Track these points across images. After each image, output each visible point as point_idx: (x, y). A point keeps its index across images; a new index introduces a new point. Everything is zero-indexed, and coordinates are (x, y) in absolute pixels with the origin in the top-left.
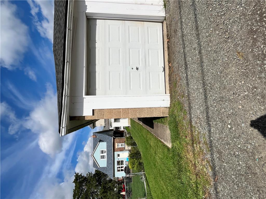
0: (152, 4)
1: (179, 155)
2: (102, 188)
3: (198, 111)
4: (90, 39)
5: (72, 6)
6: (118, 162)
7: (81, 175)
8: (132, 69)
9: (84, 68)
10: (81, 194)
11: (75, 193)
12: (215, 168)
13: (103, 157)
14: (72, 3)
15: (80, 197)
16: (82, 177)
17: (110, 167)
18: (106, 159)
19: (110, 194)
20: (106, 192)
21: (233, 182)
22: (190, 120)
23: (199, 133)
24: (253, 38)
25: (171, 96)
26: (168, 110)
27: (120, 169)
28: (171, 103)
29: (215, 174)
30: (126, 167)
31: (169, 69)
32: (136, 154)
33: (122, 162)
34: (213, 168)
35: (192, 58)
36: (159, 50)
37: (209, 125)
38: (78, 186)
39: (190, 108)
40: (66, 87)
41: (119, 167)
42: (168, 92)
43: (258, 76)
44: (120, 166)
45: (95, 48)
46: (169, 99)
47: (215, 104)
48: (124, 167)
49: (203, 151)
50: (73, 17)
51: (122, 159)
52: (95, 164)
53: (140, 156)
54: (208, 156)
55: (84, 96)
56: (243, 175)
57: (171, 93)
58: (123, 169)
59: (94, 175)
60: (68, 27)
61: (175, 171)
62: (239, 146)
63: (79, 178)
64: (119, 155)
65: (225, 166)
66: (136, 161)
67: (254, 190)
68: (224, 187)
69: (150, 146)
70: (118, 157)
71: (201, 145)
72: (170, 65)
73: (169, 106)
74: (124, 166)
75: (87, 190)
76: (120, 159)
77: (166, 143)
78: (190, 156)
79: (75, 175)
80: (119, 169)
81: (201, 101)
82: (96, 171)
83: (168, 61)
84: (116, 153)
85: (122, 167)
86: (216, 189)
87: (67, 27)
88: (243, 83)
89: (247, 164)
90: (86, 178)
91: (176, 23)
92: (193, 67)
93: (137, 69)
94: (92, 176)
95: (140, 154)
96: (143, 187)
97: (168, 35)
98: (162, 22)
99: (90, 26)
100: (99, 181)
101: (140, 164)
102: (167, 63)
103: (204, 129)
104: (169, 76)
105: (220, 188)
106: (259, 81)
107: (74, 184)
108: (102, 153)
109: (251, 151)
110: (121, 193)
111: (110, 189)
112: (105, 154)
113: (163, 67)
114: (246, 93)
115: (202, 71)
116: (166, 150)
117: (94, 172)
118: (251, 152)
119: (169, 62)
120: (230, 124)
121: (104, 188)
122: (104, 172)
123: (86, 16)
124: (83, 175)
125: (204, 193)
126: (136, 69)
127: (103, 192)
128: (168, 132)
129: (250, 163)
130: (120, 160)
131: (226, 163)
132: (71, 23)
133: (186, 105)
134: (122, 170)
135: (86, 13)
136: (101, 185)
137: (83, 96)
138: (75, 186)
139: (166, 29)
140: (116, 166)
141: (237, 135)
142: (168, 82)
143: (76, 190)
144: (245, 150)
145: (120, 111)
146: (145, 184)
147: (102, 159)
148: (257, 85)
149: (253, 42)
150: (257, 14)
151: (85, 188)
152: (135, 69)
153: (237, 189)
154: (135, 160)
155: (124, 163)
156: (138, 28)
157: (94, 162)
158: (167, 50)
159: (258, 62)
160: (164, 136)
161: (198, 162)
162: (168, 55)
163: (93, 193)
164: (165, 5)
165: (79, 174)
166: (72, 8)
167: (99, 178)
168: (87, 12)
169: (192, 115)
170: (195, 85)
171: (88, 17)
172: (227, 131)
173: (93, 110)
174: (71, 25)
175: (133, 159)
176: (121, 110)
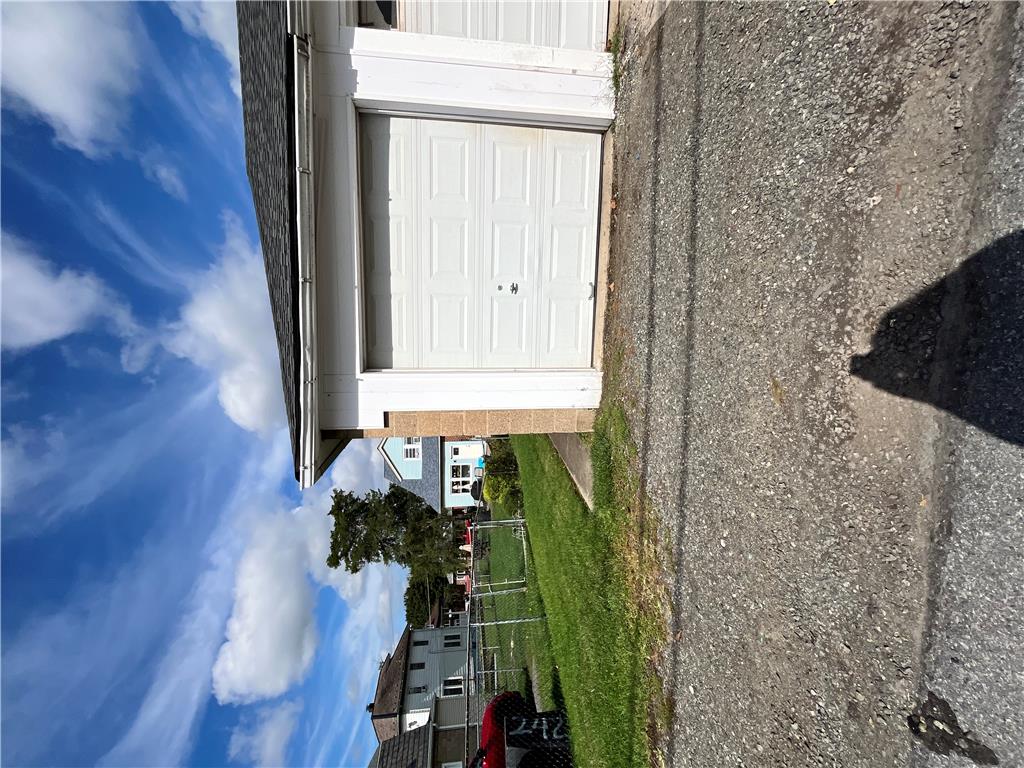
0: (574, 72)
1: (608, 543)
2: (409, 531)
3: (664, 469)
4: (371, 188)
5: (307, 86)
6: (455, 471)
7: (350, 495)
8: (500, 288)
9: (356, 291)
10: (351, 544)
11: (335, 540)
12: (679, 613)
13: (411, 453)
14: (307, 72)
15: (349, 550)
16: (355, 501)
17: (430, 482)
18: (419, 459)
19: (432, 546)
20: (420, 541)
21: (710, 657)
22: (643, 476)
23: (659, 520)
24: (812, 370)
25: (605, 378)
26: (593, 415)
27: (461, 487)
28: (603, 397)
29: (677, 625)
30: (475, 482)
31: (609, 298)
32: (504, 463)
33: (466, 469)
34: (676, 610)
35: (671, 315)
36: (585, 229)
37: (683, 516)
38: (343, 523)
39: (646, 447)
40: (307, 358)
41: (458, 483)
42: (598, 363)
43: (801, 469)
44: (461, 479)
45: (388, 218)
46: (600, 386)
47: (703, 475)
48: (471, 483)
49: (661, 563)
50: (314, 115)
51: (465, 460)
52: (388, 471)
53: (516, 469)
54: (670, 581)
55: (358, 375)
56: (730, 654)
57: (606, 369)
58: (467, 487)
59: (387, 497)
60: (300, 166)
61: (595, 573)
62: (734, 596)
63: (347, 505)
64: (456, 452)
65: (700, 619)
66: (504, 482)
67: (744, 690)
68: (690, 657)
69: (543, 470)
70: (455, 457)
71: (658, 549)
72: (612, 286)
73: (597, 406)
74: (472, 479)
75: (366, 535)
76: (461, 460)
77: (581, 491)
78: (632, 558)
79: (334, 495)
80: (455, 487)
81: (672, 446)
82: (392, 486)
83: (608, 270)
84: (449, 446)
85: (464, 483)
86: (675, 653)
87: (298, 165)
88: (769, 464)
89: (741, 637)
90: (363, 504)
91: (641, 172)
92: (669, 342)
93: (515, 289)
94: (380, 501)
95: (516, 465)
96: (519, 548)
97: (615, 189)
98: (603, 133)
99: (370, 142)
100: (401, 512)
101: (515, 493)
102: (603, 277)
103: (671, 517)
104: (606, 320)
105: (683, 657)
106: (801, 482)
107: (332, 519)
108: (409, 443)
109: (755, 617)
110: (461, 548)
111: (432, 534)
112: (418, 446)
113: (591, 284)
114: (768, 493)
115: (688, 369)
116: (579, 511)
117: (385, 490)
118: (754, 620)
119: (610, 280)
120: (725, 538)
121: (414, 530)
122: (416, 492)
123: (356, 108)
124: (355, 496)
125: (651, 649)
126: (509, 288)
127: (413, 542)
128: (588, 466)
129: (749, 638)
130: (461, 465)
131: (703, 615)
132: (308, 147)
133: (638, 432)
134: (464, 491)
135: (353, 100)
136: (406, 524)
137: (354, 374)
138: (336, 524)
139: (612, 162)
140: (449, 479)
141: (736, 572)
142: (602, 334)
143: (337, 534)
144: (744, 610)
145: (461, 417)
146: (524, 543)
147: (409, 459)
148: (795, 488)
149: (810, 379)
150: (834, 313)
151: (362, 529)
152: (507, 288)
153: (714, 675)
154: (500, 479)
155: (471, 471)
156: (525, 152)
157: (386, 467)
158: (608, 234)
159: (809, 436)
160: (578, 469)
161: (648, 582)
162: (611, 251)
163: (385, 540)
164: (616, 78)
165: (344, 494)
166: (308, 90)
167: (402, 506)
168: (357, 96)
169: (649, 468)
170: (664, 396)
171: (361, 111)
172: (718, 549)
173: (386, 414)
174: (308, 155)
175: (496, 477)
176: (464, 414)
